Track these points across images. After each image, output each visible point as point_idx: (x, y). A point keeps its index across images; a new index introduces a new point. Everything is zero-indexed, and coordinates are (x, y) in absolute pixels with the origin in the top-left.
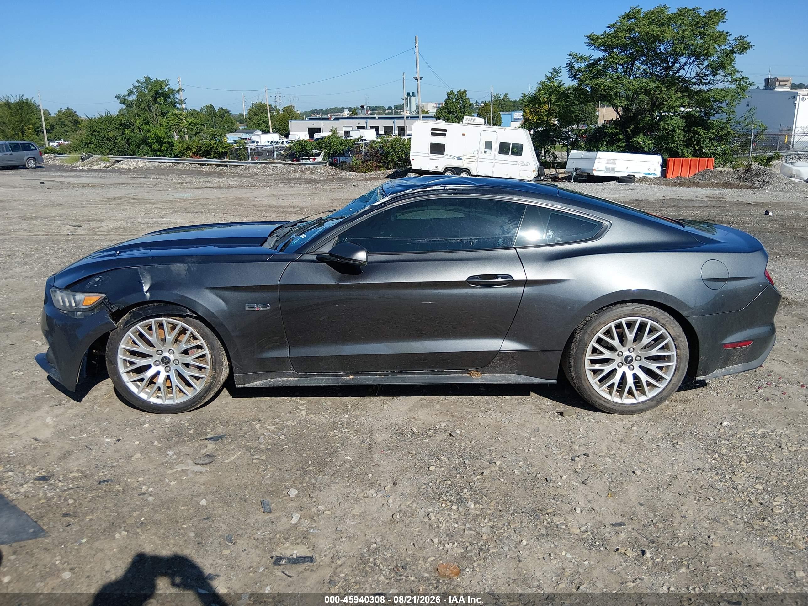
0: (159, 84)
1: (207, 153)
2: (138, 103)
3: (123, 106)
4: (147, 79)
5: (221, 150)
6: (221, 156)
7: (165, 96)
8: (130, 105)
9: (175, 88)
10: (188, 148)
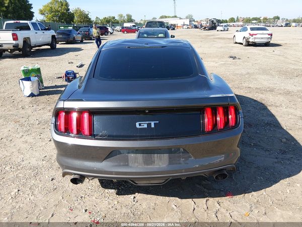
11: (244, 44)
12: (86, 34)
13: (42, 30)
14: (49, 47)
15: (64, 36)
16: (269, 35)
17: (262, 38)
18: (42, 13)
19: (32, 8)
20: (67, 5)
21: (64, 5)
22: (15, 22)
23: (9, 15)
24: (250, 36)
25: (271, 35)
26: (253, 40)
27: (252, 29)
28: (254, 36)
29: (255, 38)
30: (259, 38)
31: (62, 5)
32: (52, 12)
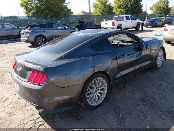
12: (169, 21)
13: (131, 20)
14: (134, 29)
15: (149, 23)
18: (151, 9)
19: (142, 7)
20: (168, 3)
21: (166, 3)
22: (118, 16)
23: (129, 12)
31: (164, 3)
32: (157, 8)
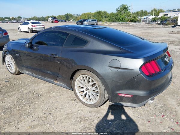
0: (125, 5)
1: (132, 21)
2: (120, 10)
3: (117, 11)
4: (123, 4)
5: (135, 20)
6: (135, 22)
7: (126, 8)
8: (118, 11)
9: (128, 6)
10: (128, 20)
11: (30, 32)
16: (43, 26)
17: (40, 28)
24: (33, 27)
25: (44, 26)
26: (35, 29)
27: (32, 23)
28: (35, 27)
29: (36, 28)
30: (38, 28)
